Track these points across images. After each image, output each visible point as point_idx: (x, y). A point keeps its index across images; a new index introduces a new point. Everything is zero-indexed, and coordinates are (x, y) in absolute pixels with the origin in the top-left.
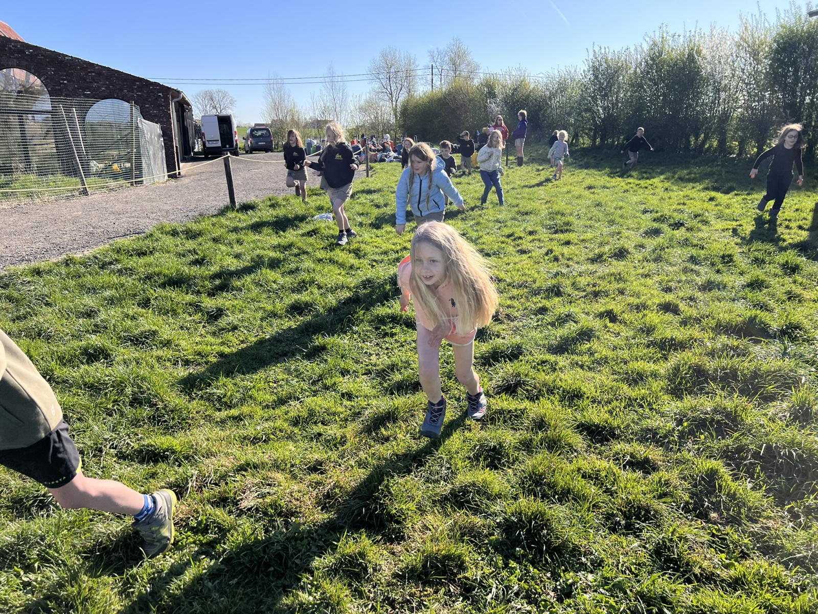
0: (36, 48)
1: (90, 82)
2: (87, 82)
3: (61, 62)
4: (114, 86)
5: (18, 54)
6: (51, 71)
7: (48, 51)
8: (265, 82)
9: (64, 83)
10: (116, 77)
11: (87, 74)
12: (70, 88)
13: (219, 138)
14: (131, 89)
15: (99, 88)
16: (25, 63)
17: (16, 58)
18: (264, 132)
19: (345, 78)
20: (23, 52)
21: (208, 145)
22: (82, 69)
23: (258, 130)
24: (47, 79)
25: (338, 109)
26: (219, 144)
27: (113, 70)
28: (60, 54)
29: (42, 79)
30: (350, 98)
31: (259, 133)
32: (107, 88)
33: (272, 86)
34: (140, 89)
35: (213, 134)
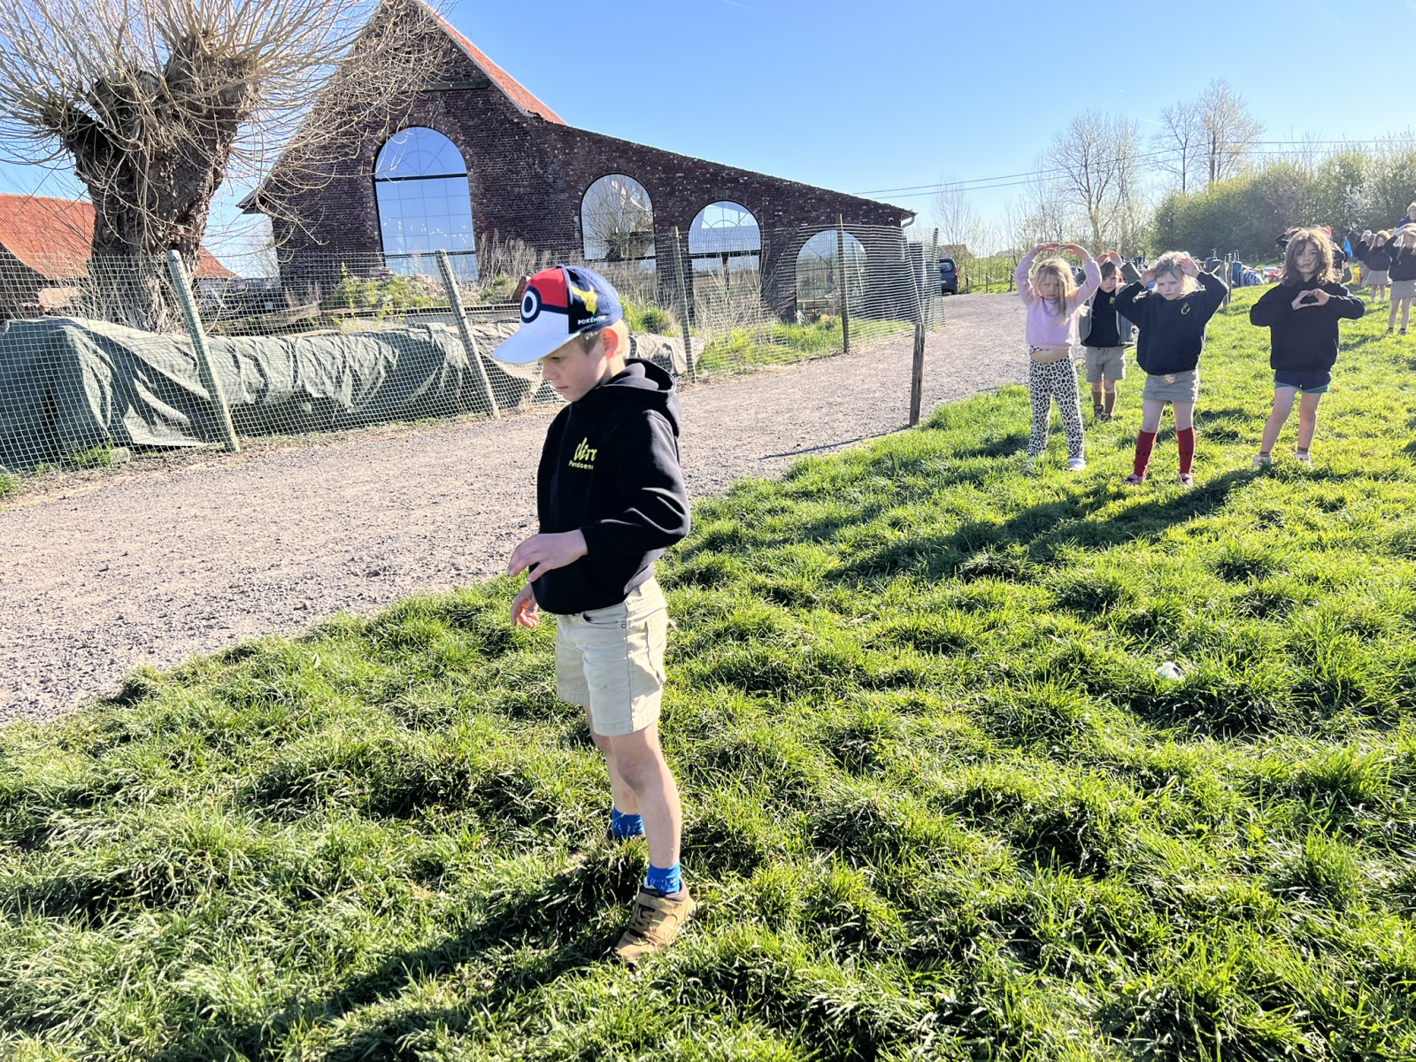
0: (751, 175)
1: (809, 211)
2: (805, 212)
3: (778, 189)
5: (731, 182)
6: (766, 201)
7: (763, 176)
9: (778, 216)
10: (839, 202)
11: (805, 202)
12: (785, 221)
14: (856, 216)
15: (818, 217)
17: (728, 189)
18: (945, 265)
20: (735, 181)
22: (802, 195)
24: (758, 212)
28: (777, 180)
29: (754, 212)
32: (828, 216)
34: (866, 214)
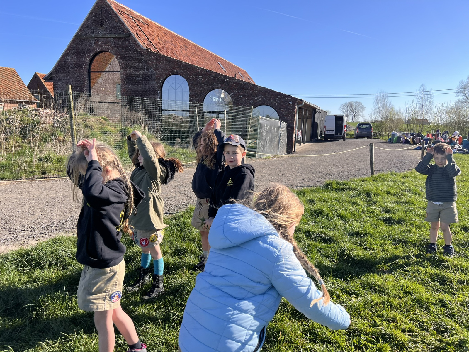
1: (254, 96)
2: (252, 96)
3: (242, 85)
4: (266, 98)
5: (221, 81)
6: (236, 90)
8: (374, 96)
9: (240, 97)
10: (268, 93)
11: (253, 92)
12: (243, 100)
13: (334, 129)
14: (275, 100)
15: (258, 99)
16: (224, 86)
17: (220, 84)
18: (368, 126)
19: (432, 93)
20: (223, 80)
21: (326, 133)
22: (251, 89)
23: (363, 124)
24: (233, 95)
25: (425, 112)
26: (334, 133)
27: (267, 89)
28: (241, 81)
29: (231, 94)
30: (435, 105)
31: (365, 127)
32: (262, 99)
33: (379, 98)
34: (280, 99)
35: (331, 127)
